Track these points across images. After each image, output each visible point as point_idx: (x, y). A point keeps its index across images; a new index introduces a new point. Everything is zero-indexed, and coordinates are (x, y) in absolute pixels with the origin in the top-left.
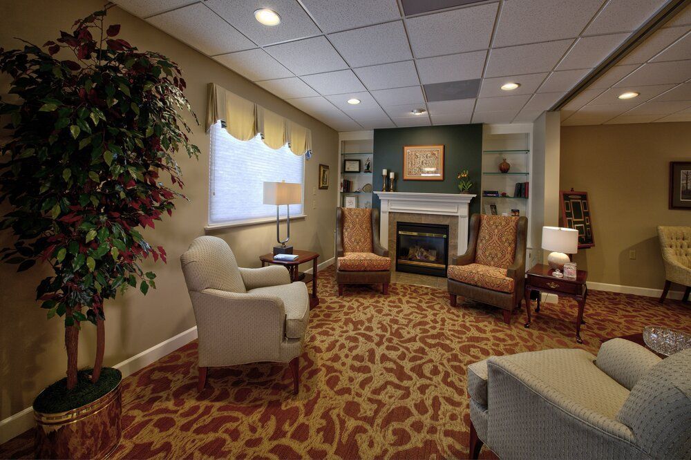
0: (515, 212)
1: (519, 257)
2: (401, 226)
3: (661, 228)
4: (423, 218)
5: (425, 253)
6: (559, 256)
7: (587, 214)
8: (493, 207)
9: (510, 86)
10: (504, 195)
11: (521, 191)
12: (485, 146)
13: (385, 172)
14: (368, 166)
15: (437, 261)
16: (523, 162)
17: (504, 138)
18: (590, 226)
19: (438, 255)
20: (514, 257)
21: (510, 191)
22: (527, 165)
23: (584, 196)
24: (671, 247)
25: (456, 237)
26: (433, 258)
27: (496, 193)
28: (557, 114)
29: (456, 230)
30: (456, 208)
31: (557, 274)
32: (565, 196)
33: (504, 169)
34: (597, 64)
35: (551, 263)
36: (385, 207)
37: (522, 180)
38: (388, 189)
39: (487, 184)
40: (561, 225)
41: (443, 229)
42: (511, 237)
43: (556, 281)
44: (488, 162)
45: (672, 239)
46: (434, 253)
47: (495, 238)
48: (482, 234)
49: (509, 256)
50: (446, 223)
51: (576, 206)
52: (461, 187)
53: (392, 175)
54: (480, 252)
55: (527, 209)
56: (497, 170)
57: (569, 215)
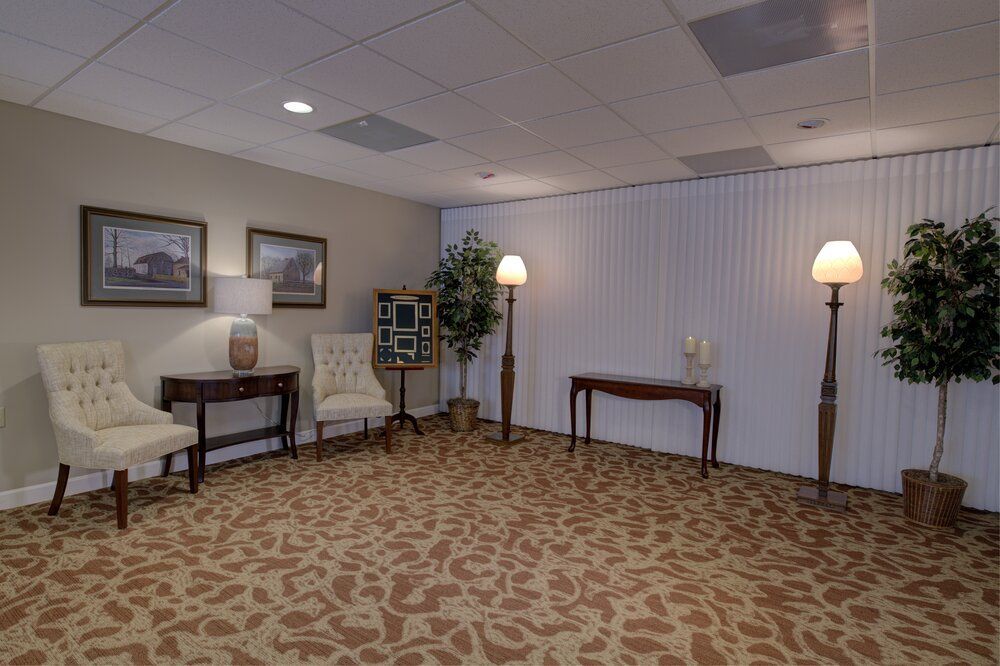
3: (45, 349)
24: (69, 389)
45: (72, 371)
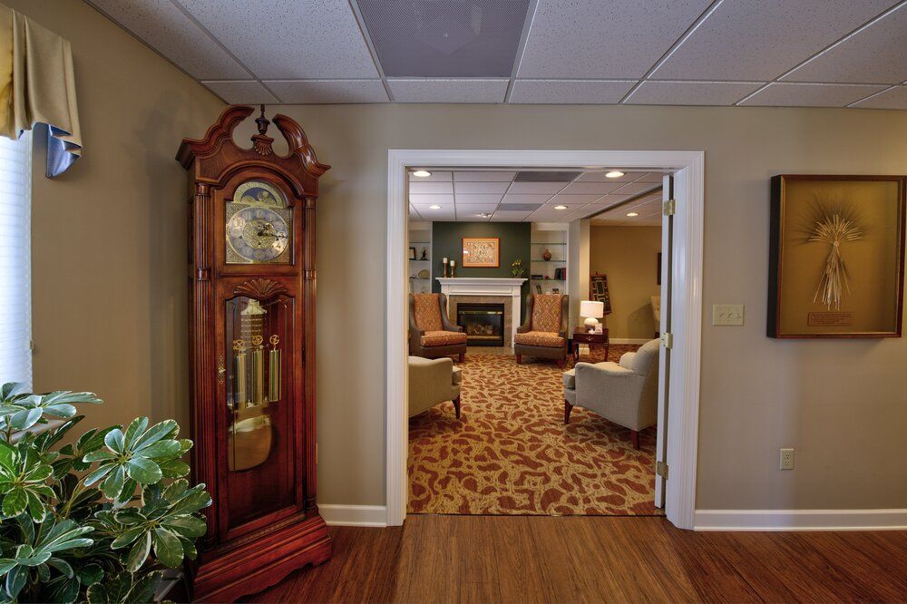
0: (556, 290)
1: (565, 323)
2: (460, 306)
4: (482, 299)
5: (482, 329)
6: (591, 321)
7: (606, 290)
8: (539, 287)
9: (561, 208)
10: (547, 278)
11: (560, 275)
12: (533, 240)
13: (445, 260)
14: (424, 254)
15: (494, 334)
16: (561, 253)
17: (546, 234)
18: (608, 299)
19: (493, 330)
20: (561, 323)
21: (552, 274)
22: (564, 255)
23: (604, 278)
25: (510, 312)
26: (490, 332)
27: (541, 276)
28: (588, 220)
29: (511, 307)
30: (511, 290)
31: (592, 332)
32: (592, 278)
33: (547, 258)
34: (615, 203)
35: (586, 326)
36: (446, 291)
37: (561, 266)
38: (449, 276)
39: (535, 269)
40: (591, 299)
41: (500, 306)
42: (558, 310)
43: (591, 335)
44: (535, 252)
46: (491, 327)
47: (547, 311)
48: (536, 309)
49: (557, 324)
50: (502, 302)
51: (599, 284)
52: (514, 272)
53: (452, 263)
54: (535, 323)
55: (565, 288)
56: (541, 259)
57: (595, 292)
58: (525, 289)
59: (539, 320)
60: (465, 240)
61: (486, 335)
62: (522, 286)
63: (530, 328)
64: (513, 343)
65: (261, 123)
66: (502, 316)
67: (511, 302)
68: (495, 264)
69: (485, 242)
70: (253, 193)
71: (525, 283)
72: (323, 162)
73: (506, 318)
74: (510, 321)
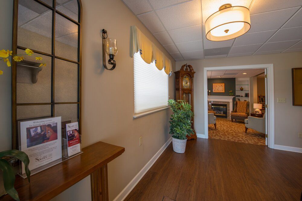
0: (245, 101)
1: (248, 110)
4: (221, 102)
5: (220, 112)
6: (257, 110)
8: (239, 99)
9: (245, 74)
10: (242, 96)
11: (247, 95)
12: (236, 84)
15: (224, 114)
17: (241, 81)
20: (247, 111)
21: (244, 95)
22: (248, 89)
23: (264, 97)
25: (229, 107)
27: (240, 96)
28: (256, 77)
30: (229, 100)
31: (257, 113)
32: (259, 97)
33: (242, 90)
37: (247, 92)
39: (237, 93)
40: (258, 103)
41: (225, 105)
42: (245, 107)
43: (257, 114)
44: (237, 88)
46: (222, 112)
47: (241, 107)
48: (238, 106)
49: (245, 111)
51: (262, 99)
52: (230, 94)
53: (210, 91)
54: (237, 110)
55: (249, 100)
56: (240, 90)
57: (260, 101)
58: (234, 100)
59: (239, 109)
60: (213, 84)
61: (221, 114)
62: (233, 99)
63: (236, 112)
64: (230, 116)
65: (187, 66)
66: (226, 108)
67: (229, 104)
68: (224, 91)
69: (220, 84)
70: (185, 77)
71: (234, 98)
72: (195, 71)
73: (228, 109)
74: (229, 110)
